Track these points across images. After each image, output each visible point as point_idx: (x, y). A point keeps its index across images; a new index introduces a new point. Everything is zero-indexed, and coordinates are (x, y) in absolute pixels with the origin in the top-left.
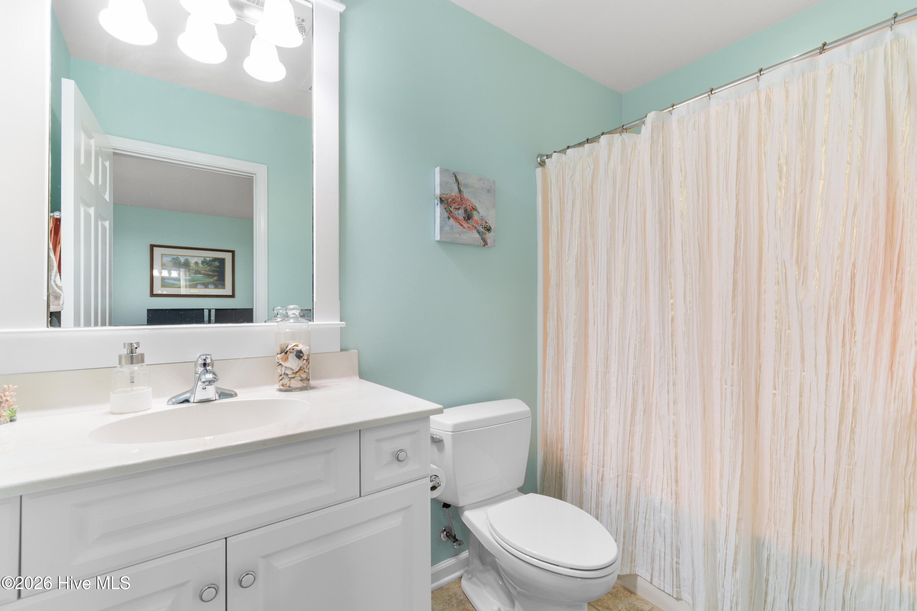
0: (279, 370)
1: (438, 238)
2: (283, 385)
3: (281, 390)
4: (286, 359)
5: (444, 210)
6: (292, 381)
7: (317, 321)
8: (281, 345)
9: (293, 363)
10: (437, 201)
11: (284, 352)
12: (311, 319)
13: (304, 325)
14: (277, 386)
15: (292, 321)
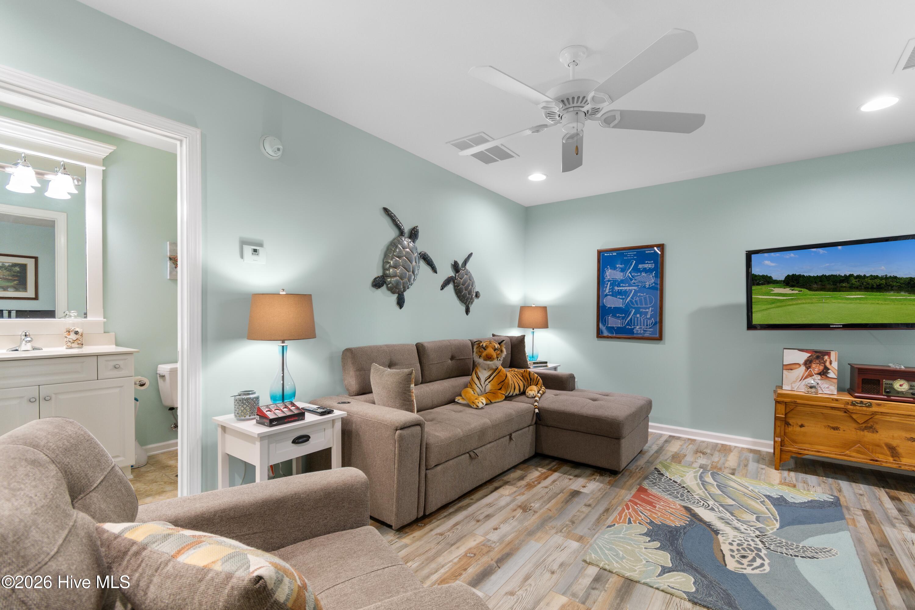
0: (65, 339)
1: (168, 278)
2: (67, 346)
3: (67, 348)
4: (69, 335)
5: (172, 264)
6: (73, 344)
7: (89, 318)
8: (67, 329)
9: (73, 336)
10: (168, 259)
11: (69, 332)
12: (86, 317)
13: (81, 320)
14: (65, 347)
15: (73, 318)
